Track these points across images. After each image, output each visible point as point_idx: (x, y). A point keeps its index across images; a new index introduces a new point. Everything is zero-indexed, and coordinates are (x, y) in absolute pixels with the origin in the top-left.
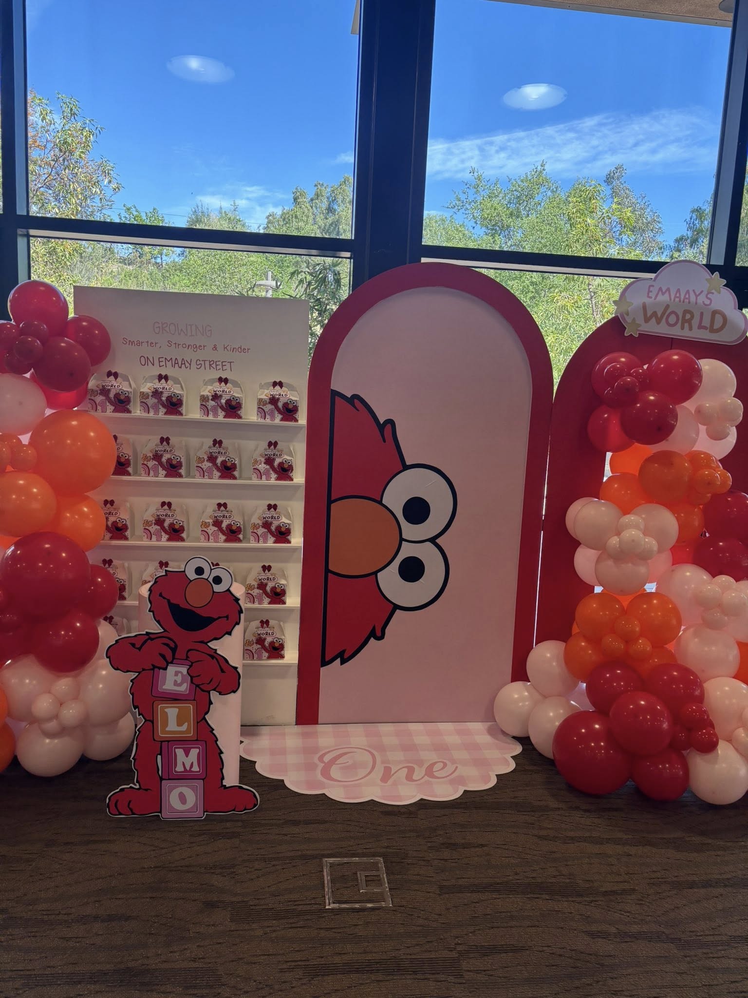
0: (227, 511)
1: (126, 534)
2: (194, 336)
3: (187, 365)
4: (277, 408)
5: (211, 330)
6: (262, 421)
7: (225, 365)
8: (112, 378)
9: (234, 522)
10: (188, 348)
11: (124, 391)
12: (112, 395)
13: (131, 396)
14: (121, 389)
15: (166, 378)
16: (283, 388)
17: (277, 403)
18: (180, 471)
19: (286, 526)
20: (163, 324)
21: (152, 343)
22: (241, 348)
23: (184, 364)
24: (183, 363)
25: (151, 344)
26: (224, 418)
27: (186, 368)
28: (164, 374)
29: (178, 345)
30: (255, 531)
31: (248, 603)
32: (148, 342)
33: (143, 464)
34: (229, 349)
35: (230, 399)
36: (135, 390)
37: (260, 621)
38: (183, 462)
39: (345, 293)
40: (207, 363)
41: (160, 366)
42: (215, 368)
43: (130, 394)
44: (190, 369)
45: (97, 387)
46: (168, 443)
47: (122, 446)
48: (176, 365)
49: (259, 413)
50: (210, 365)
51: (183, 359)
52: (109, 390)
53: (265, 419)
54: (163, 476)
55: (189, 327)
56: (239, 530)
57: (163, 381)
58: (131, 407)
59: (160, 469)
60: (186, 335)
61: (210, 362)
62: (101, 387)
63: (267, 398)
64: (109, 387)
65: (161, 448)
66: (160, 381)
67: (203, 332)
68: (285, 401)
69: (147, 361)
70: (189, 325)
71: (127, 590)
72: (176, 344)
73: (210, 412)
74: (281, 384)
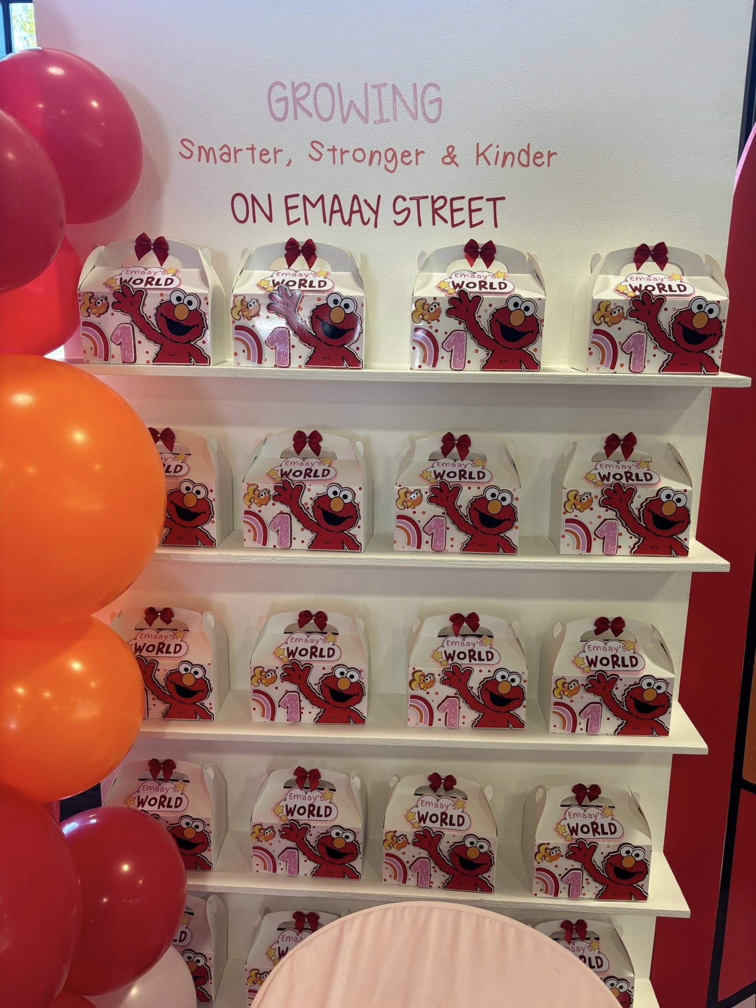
0: (480, 636)
1: (206, 702)
2: (388, 121)
3: (368, 214)
4: (655, 329)
5: (439, 100)
6: (605, 372)
7: (480, 210)
8: (151, 257)
9: (503, 673)
10: (370, 163)
11: (186, 295)
12: (149, 308)
13: (206, 309)
14: (176, 289)
15: (309, 251)
16: (668, 265)
17: (658, 311)
18: (354, 531)
19: (659, 687)
20: (295, 90)
21: (264, 152)
22: (528, 153)
23: (360, 211)
24: (356, 208)
25: (261, 155)
26: (484, 368)
27: (365, 224)
28: (301, 240)
29: (342, 153)
30: (566, 700)
31: (539, 894)
32: (253, 149)
33: (246, 512)
34: (492, 160)
35: (506, 308)
36: (216, 291)
37: (561, 922)
38: (361, 507)
40: (426, 205)
41: (289, 223)
42: (448, 218)
43: (203, 302)
44: (376, 226)
45: (106, 285)
46: (317, 450)
47: (189, 460)
48: (337, 216)
49: (595, 350)
50: (435, 211)
51: (355, 197)
52: (141, 294)
53: (613, 367)
54: (305, 546)
55: (373, 94)
56: (517, 696)
57: (301, 260)
58: (207, 342)
59: (297, 526)
60: (365, 120)
61: (434, 202)
62: (117, 286)
63: (622, 298)
64: (142, 286)
65: (296, 464)
66: (290, 262)
67: (416, 106)
68: (682, 307)
69: (251, 208)
70: (374, 87)
71: (213, 846)
72: (334, 150)
73: (442, 352)
74: (660, 254)
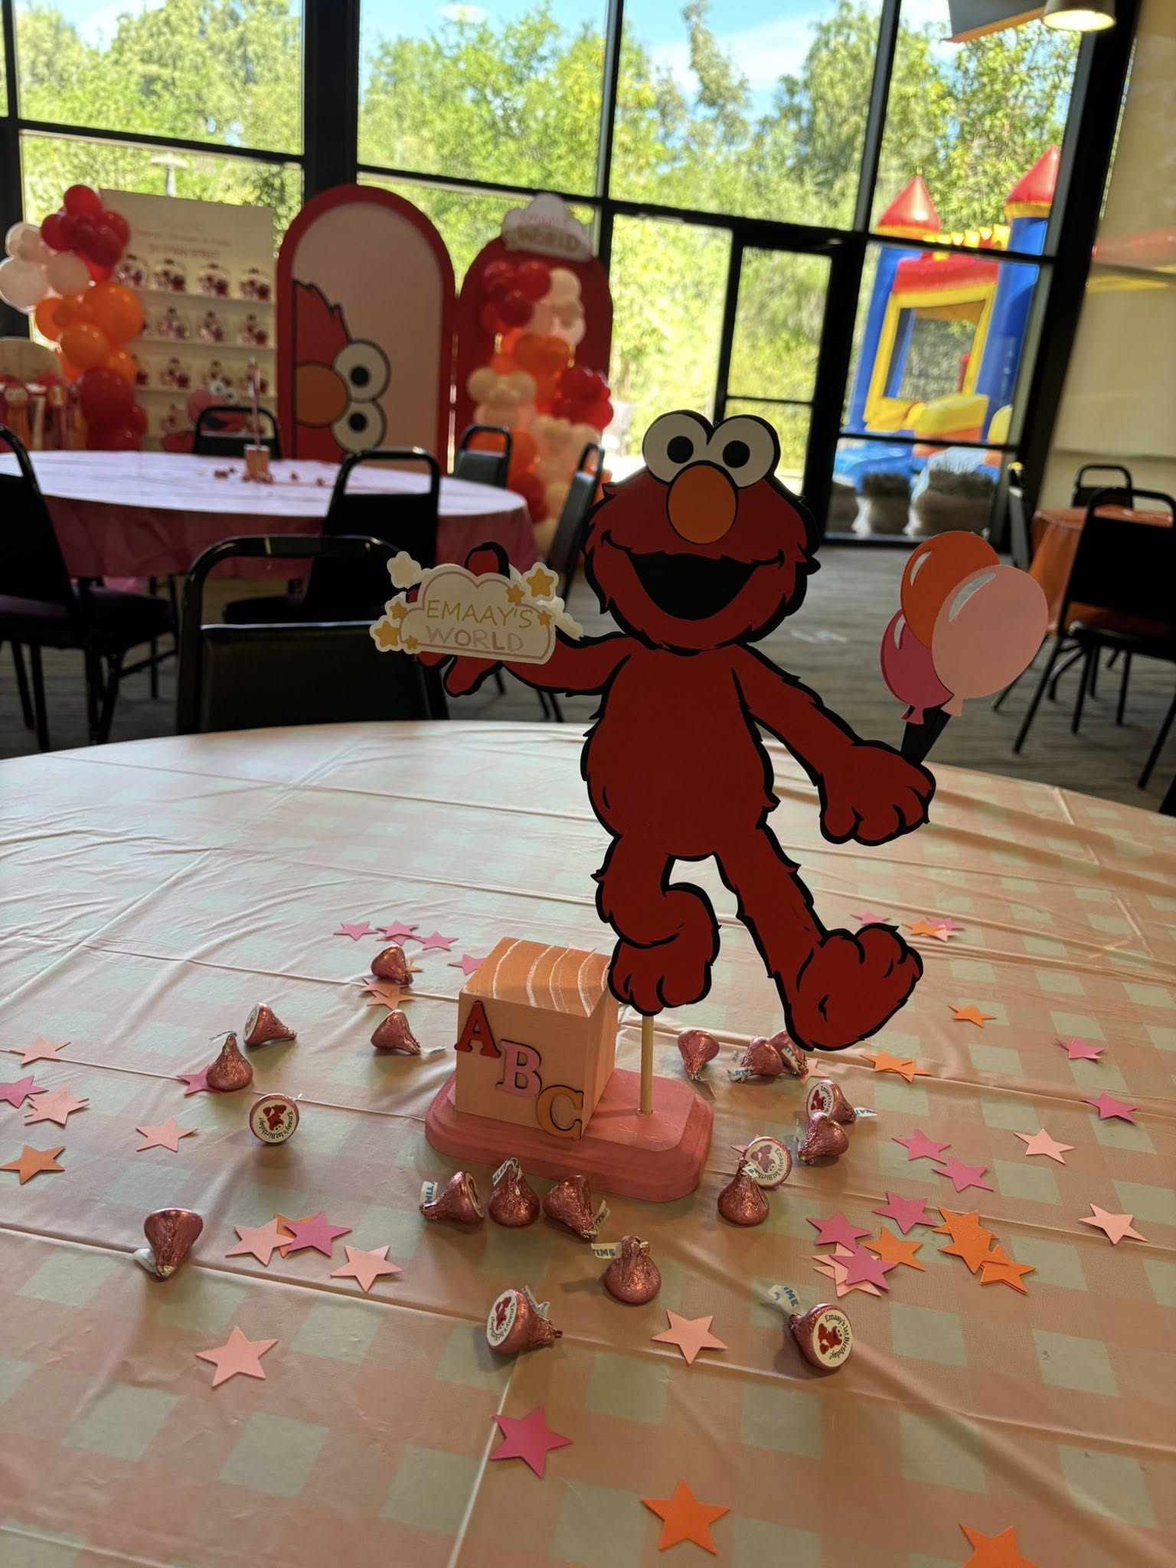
2: (189, 231)
4: (255, 289)
5: (201, 228)
7: (214, 255)
8: (132, 260)
10: (184, 241)
11: (141, 270)
15: (172, 262)
16: (258, 274)
17: (255, 285)
18: (185, 334)
22: (225, 242)
23: (184, 252)
25: (157, 236)
26: (216, 295)
27: (186, 256)
28: (170, 259)
29: (177, 238)
32: (154, 234)
34: (216, 243)
35: (220, 281)
36: (149, 270)
38: (187, 328)
39: (297, 209)
41: (166, 253)
42: (207, 257)
44: (189, 256)
46: (175, 313)
47: (143, 312)
48: (178, 253)
49: (241, 293)
50: (203, 254)
51: (183, 249)
53: (246, 298)
54: (173, 337)
57: (170, 264)
59: (171, 332)
60: (183, 230)
63: (247, 281)
66: (167, 264)
67: (196, 229)
68: (260, 284)
69: (154, 248)
72: (175, 236)
73: (206, 290)
74: (256, 272)
